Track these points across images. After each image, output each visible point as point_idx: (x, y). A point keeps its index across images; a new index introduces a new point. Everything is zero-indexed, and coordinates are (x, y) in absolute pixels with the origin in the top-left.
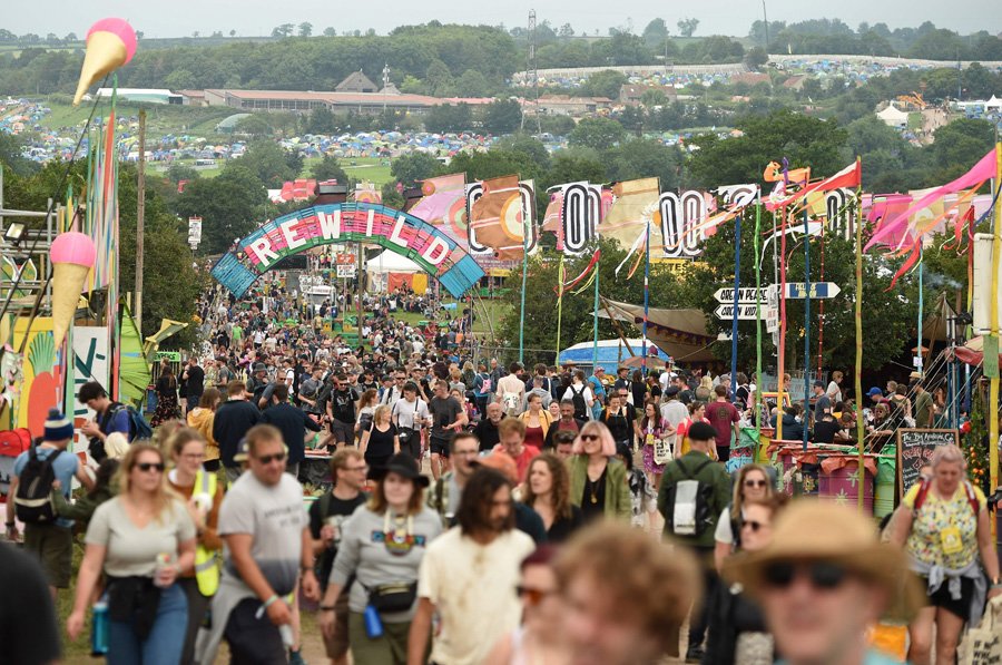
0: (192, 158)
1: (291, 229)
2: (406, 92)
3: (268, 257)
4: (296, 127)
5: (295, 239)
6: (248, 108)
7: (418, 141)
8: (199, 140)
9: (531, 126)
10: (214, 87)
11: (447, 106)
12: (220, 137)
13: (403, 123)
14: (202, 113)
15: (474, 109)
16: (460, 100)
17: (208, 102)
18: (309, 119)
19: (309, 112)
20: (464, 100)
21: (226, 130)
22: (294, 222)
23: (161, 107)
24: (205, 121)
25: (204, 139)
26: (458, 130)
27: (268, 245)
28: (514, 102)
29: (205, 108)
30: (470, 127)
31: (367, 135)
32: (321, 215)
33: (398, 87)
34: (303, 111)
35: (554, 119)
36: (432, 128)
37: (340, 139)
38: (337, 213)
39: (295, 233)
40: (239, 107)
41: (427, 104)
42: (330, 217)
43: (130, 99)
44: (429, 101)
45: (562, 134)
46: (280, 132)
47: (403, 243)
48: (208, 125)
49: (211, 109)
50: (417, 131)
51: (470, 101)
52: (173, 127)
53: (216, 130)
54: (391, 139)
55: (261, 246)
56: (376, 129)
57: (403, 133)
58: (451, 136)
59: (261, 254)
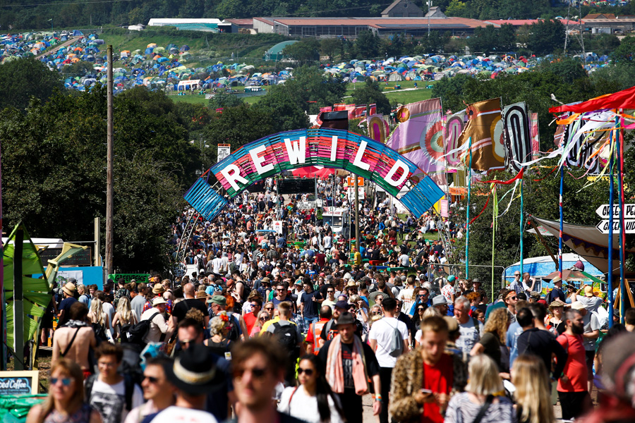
0: (241, 85)
1: (259, 155)
2: (451, 15)
3: (237, 182)
4: (342, 53)
5: (263, 164)
6: (296, 35)
7: (462, 63)
8: (248, 67)
9: (574, 46)
10: (263, 16)
11: (491, 28)
12: (267, 64)
13: (446, 46)
14: (250, 40)
15: (518, 31)
16: (505, 21)
17: (257, 30)
18: (355, 45)
19: (354, 39)
20: (509, 22)
21: (272, 56)
22: (262, 148)
23: (210, 36)
24: (253, 48)
25: (253, 66)
26: (501, 52)
27: (237, 170)
28: (558, 22)
29: (253, 36)
30: (514, 49)
31: (411, 59)
32: (287, 141)
33: (443, 10)
34: (349, 37)
35: (599, 37)
36: (476, 50)
37: (385, 63)
38: (303, 140)
39: (262, 159)
40: (287, 34)
41: (472, 26)
42: (295, 143)
43: (181, 29)
44: (473, 23)
45: (606, 53)
46: (325, 58)
47: (366, 166)
48: (258, 51)
49: (260, 36)
50: (461, 53)
51: (515, 22)
52: (222, 55)
53: (264, 58)
54: (434, 63)
55: (231, 172)
56: (420, 52)
57: (446, 56)
58: (494, 57)
59: (231, 180)
